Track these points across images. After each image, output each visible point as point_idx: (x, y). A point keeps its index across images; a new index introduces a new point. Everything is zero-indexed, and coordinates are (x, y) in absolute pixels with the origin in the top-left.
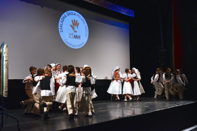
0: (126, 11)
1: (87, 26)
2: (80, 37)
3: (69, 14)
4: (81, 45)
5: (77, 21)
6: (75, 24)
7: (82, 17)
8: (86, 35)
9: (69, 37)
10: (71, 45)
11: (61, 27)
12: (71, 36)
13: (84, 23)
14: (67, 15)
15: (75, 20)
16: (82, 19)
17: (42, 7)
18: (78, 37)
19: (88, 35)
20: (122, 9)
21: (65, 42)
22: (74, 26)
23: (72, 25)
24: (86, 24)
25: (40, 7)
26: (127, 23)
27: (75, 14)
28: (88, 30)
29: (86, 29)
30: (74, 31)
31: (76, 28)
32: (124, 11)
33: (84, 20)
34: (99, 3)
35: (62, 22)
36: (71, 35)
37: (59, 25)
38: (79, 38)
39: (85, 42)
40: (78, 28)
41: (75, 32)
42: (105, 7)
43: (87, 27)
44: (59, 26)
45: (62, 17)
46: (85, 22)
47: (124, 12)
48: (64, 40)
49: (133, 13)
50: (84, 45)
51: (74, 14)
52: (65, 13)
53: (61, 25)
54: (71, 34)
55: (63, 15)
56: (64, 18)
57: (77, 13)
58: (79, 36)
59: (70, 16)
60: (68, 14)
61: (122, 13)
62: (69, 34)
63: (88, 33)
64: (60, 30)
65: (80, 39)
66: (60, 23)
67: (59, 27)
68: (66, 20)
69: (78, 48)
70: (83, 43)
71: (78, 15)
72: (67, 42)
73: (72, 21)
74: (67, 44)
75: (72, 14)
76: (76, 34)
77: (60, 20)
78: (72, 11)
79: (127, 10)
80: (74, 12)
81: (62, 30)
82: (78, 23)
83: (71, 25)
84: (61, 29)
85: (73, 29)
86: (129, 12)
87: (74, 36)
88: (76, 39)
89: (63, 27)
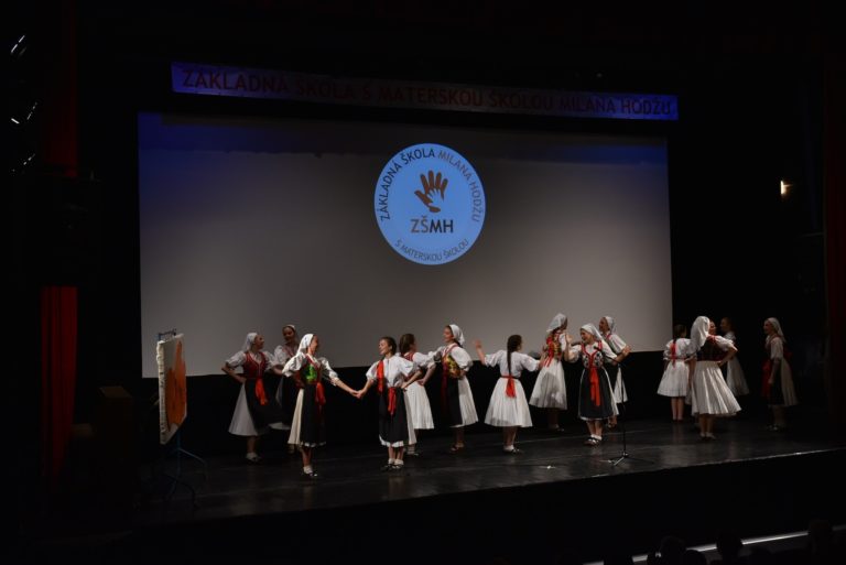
0: (637, 105)
1: (479, 184)
2: (451, 226)
3: (410, 157)
4: (456, 249)
5: (439, 175)
6: (433, 184)
7: (457, 157)
8: (477, 213)
9: (413, 231)
10: (421, 255)
11: (383, 203)
12: (419, 227)
13: (468, 176)
14: (401, 163)
15: (431, 173)
16: (457, 164)
17: (319, 155)
18: (445, 226)
19: (483, 215)
20: (618, 104)
21: (398, 250)
22: (427, 192)
23: (423, 192)
24: (475, 177)
25: (312, 156)
27: (432, 153)
28: (482, 197)
29: (476, 194)
30: (427, 209)
31: (435, 198)
32: (626, 109)
33: (468, 166)
34: (516, 103)
35: (386, 187)
36: (419, 224)
37: (377, 197)
38: (448, 229)
39: (472, 238)
40: (442, 196)
41: (435, 210)
42: (539, 111)
43: (481, 189)
44: (377, 201)
46: (471, 170)
47: (626, 113)
48: (392, 243)
49: (674, 106)
50: (467, 248)
51: (427, 153)
52: (397, 158)
53: (383, 199)
54: (417, 221)
55: (390, 165)
56: (392, 173)
57: (437, 148)
58: (448, 223)
59: (414, 164)
60: (406, 157)
61: (619, 115)
62: (413, 220)
63: (483, 206)
64: (378, 214)
65: (452, 231)
66: (379, 190)
67: (377, 206)
69: (444, 261)
70: (463, 243)
71: (442, 155)
72: (404, 248)
73: (423, 177)
75: (423, 154)
76: (435, 217)
77: (381, 182)
78: (420, 147)
79: (642, 101)
81: (385, 215)
82: (446, 181)
83: (418, 193)
84: (384, 210)
85: (426, 201)
86: (653, 106)
87: (429, 224)
88: (437, 235)
89: (390, 202)
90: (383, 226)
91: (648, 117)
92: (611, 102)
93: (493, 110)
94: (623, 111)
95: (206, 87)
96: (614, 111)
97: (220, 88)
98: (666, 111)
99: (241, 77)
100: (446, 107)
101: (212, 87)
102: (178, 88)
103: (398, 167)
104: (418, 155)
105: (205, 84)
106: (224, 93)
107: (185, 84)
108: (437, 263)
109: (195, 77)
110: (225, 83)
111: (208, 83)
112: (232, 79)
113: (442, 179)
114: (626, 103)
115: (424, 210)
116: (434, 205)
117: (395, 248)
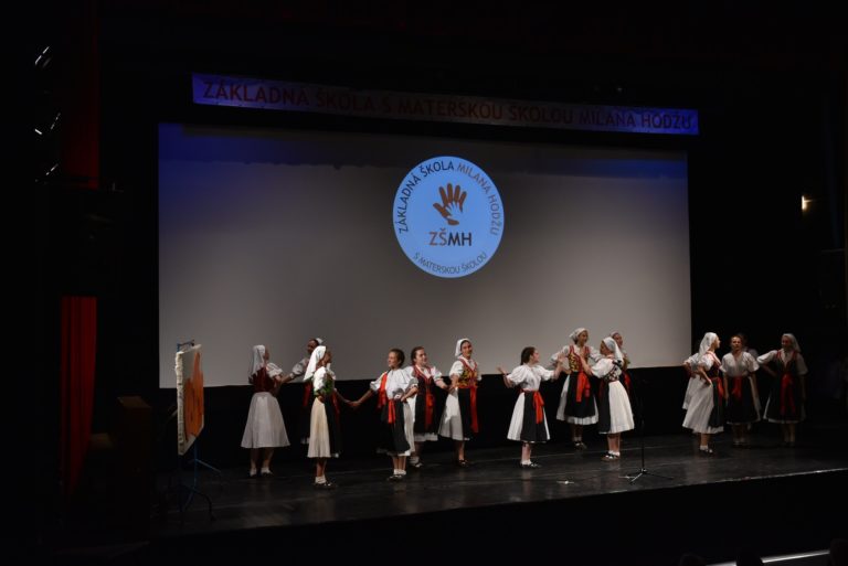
0: (657, 119)
1: (498, 197)
2: (470, 239)
3: (429, 169)
4: (474, 262)
5: (458, 188)
6: (452, 197)
7: (476, 170)
8: (495, 226)
9: (431, 244)
10: (439, 268)
11: (402, 215)
12: (438, 240)
13: (487, 189)
14: (420, 175)
15: (449, 186)
16: (476, 177)
17: (338, 167)
18: (464, 239)
19: (501, 229)
20: (637, 117)
21: (416, 262)
22: (446, 205)
23: (442, 204)
24: (494, 190)
25: (331, 168)
27: (451, 166)
28: (501, 210)
29: (495, 207)
30: (446, 222)
31: (454, 210)
32: (646, 123)
33: (487, 178)
34: (535, 116)
35: (404, 200)
36: (438, 237)
37: (395, 210)
38: (467, 242)
39: (491, 250)
40: (461, 209)
41: (453, 223)
42: (559, 125)
44: (395, 214)
45: (403, 185)
46: (490, 183)
48: (410, 256)
49: (694, 120)
50: (485, 261)
51: (446, 167)
52: (416, 171)
53: (402, 211)
54: (435, 234)
55: (409, 177)
56: (411, 185)
58: (466, 236)
59: (433, 176)
60: (425, 170)
61: (638, 129)
62: (431, 233)
63: (502, 219)
64: (397, 227)
65: (470, 244)
66: (398, 203)
67: (396, 218)
69: (462, 274)
70: (481, 257)
72: (422, 261)
73: (441, 190)
74: (424, 268)
75: (442, 167)
76: (454, 230)
77: (399, 194)
78: (439, 159)
79: (662, 115)
80: (446, 160)
81: (404, 227)
82: (465, 194)
83: (436, 206)
84: (403, 222)
85: (445, 213)
86: (674, 120)
87: (447, 237)
88: (456, 248)
89: (409, 214)
90: (402, 238)
91: (668, 131)
92: (631, 117)
93: (512, 124)
94: (643, 126)
95: (226, 98)
96: (634, 126)
97: (240, 99)
98: (687, 125)
99: (261, 89)
100: (466, 120)
101: (232, 98)
102: (199, 99)
103: (417, 179)
104: (437, 167)
105: (225, 95)
106: (244, 104)
107: (206, 96)
108: (455, 276)
109: (215, 88)
110: (245, 96)
111: (229, 95)
112: (253, 90)
113: (461, 192)
114: (646, 118)
115: (443, 222)
116: (453, 218)
117: (413, 260)
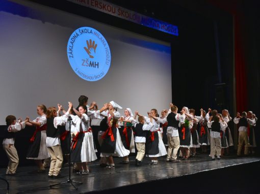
0: (166, 27)
1: (109, 49)
2: (98, 65)
3: (83, 31)
4: (99, 75)
5: (94, 42)
6: (91, 45)
7: (101, 36)
8: (108, 61)
9: (83, 65)
10: (85, 76)
11: (71, 50)
12: (85, 64)
13: (105, 45)
14: (79, 33)
15: (90, 40)
16: (101, 39)
17: (44, 22)
18: (95, 65)
19: (110, 62)
20: (160, 25)
21: (76, 72)
22: (89, 49)
23: (87, 48)
24: (107, 46)
25: (41, 22)
26: (168, 45)
27: (91, 32)
28: (110, 55)
29: (108, 53)
31: (92, 51)
34: (127, 16)
35: (72, 43)
36: (85, 62)
37: (68, 47)
38: (97, 66)
39: (105, 72)
40: (95, 51)
42: (135, 21)
44: (68, 49)
45: (72, 36)
46: (106, 42)
47: (163, 29)
49: (177, 30)
51: (89, 32)
52: (77, 31)
53: (71, 48)
54: (84, 60)
55: (74, 33)
56: (75, 37)
57: (94, 30)
58: (97, 63)
59: (84, 34)
60: (81, 31)
61: (160, 30)
62: (82, 60)
63: (110, 59)
64: (69, 55)
65: (98, 68)
66: (69, 44)
67: (68, 51)
68: (78, 40)
70: (102, 73)
71: (95, 34)
72: (78, 72)
74: (79, 75)
75: (87, 32)
76: (92, 60)
77: (70, 40)
78: (87, 28)
79: (168, 26)
80: (90, 29)
82: (96, 45)
83: (85, 48)
84: (71, 53)
86: (171, 29)
87: (89, 63)
88: (92, 68)
89: (74, 50)
90: (71, 60)
91: (169, 33)
93: (118, 16)
96: (159, 28)
98: (175, 32)
100: (102, 10)
103: (78, 35)
104: (86, 31)
108: (92, 80)
113: (95, 43)
114: (163, 26)
116: (91, 55)
117: (75, 71)
